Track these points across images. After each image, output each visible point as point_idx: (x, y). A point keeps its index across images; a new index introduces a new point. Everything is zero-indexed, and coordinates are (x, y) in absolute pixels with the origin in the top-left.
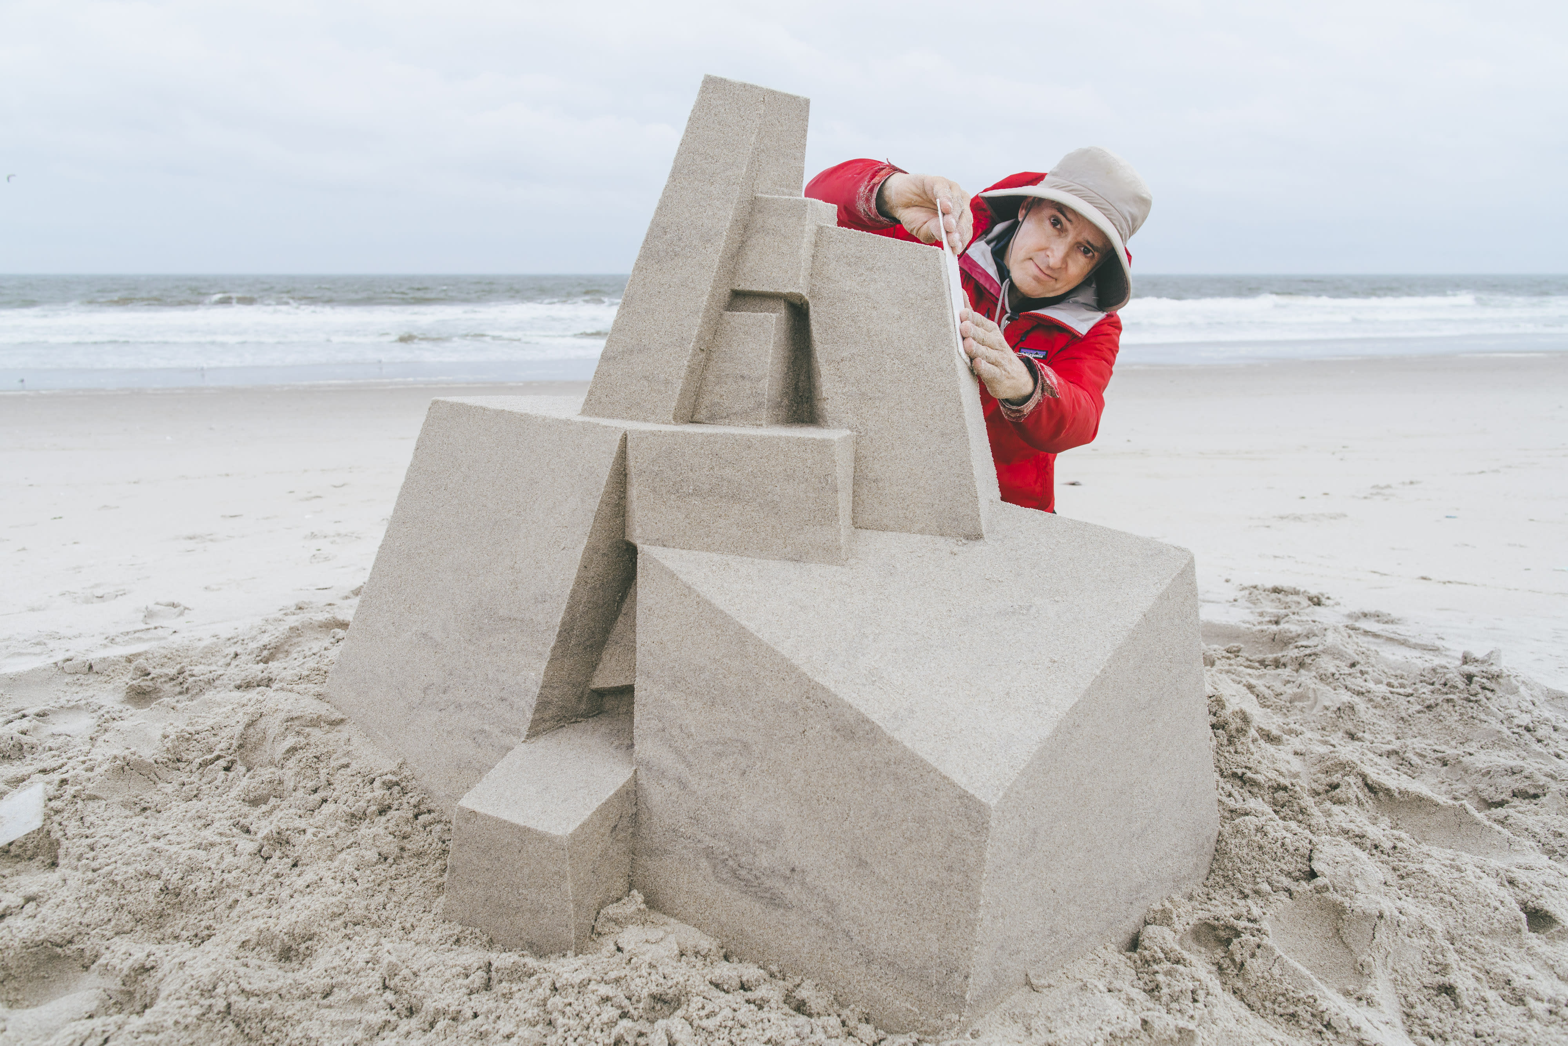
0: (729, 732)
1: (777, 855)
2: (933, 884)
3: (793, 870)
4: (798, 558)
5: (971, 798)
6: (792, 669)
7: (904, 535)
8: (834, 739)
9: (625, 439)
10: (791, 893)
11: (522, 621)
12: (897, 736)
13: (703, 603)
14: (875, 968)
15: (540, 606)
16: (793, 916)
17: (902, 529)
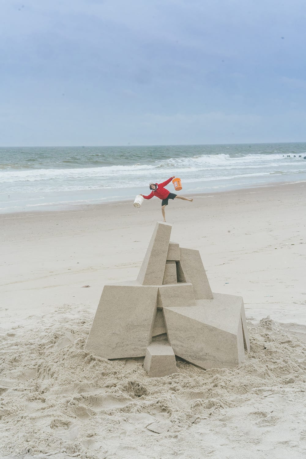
0: (190, 335)
1: (203, 352)
2: (230, 349)
3: (206, 354)
4: (189, 306)
5: (233, 335)
6: (199, 322)
7: (202, 300)
8: (209, 332)
9: (158, 288)
10: (207, 357)
11: (141, 325)
12: (220, 329)
13: (179, 315)
14: (224, 364)
15: (145, 322)
16: (208, 361)
17: (201, 299)
